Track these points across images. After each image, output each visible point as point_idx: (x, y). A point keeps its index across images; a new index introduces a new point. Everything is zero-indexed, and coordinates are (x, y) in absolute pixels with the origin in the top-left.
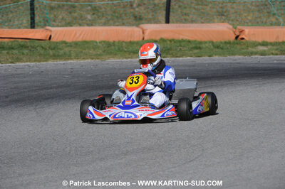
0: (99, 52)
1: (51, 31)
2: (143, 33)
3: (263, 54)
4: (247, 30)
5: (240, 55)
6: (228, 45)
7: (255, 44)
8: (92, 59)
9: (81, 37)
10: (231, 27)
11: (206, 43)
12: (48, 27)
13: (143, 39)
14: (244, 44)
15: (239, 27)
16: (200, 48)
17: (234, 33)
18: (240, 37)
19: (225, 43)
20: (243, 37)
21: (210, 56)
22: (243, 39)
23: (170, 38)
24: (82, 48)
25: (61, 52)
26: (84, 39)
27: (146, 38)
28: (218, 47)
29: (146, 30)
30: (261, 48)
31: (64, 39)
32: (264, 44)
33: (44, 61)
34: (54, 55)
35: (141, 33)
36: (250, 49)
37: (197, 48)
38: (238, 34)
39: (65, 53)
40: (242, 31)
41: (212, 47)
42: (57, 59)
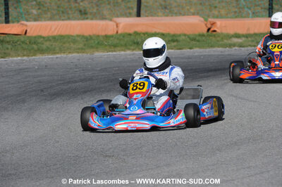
0: (81, 46)
1: (26, 25)
2: (117, 26)
3: (241, 46)
4: (219, 22)
5: (218, 47)
6: (204, 38)
7: (229, 37)
8: (78, 53)
9: (56, 31)
10: (202, 19)
11: (180, 35)
12: (23, 22)
13: (117, 32)
14: (219, 36)
15: (210, 20)
16: (177, 41)
17: (206, 25)
18: (212, 29)
19: (200, 35)
20: (215, 29)
21: (191, 48)
22: (215, 31)
23: (143, 32)
24: (62, 42)
25: (44, 47)
26: (59, 33)
27: (119, 32)
28: (194, 39)
29: (120, 23)
30: (235, 40)
31: (40, 34)
32: (237, 36)
33: (32, 56)
34: (39, 49)
35: (115, 27)
36: (225, 41)
37: (174, 41)
38: (209, 26)
39: (48, 48)
40: (213, 24)
41: (188, 40)
42: (43, 53)
